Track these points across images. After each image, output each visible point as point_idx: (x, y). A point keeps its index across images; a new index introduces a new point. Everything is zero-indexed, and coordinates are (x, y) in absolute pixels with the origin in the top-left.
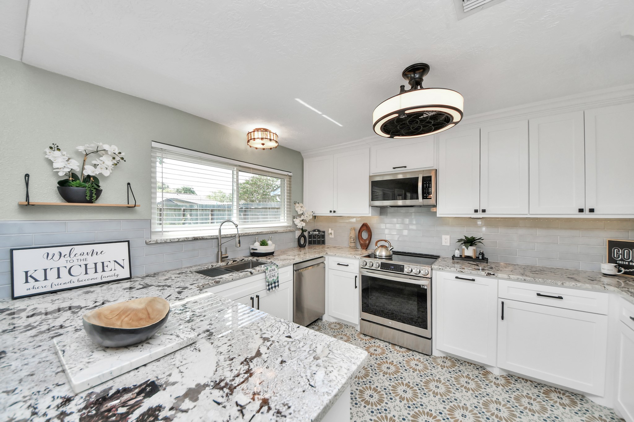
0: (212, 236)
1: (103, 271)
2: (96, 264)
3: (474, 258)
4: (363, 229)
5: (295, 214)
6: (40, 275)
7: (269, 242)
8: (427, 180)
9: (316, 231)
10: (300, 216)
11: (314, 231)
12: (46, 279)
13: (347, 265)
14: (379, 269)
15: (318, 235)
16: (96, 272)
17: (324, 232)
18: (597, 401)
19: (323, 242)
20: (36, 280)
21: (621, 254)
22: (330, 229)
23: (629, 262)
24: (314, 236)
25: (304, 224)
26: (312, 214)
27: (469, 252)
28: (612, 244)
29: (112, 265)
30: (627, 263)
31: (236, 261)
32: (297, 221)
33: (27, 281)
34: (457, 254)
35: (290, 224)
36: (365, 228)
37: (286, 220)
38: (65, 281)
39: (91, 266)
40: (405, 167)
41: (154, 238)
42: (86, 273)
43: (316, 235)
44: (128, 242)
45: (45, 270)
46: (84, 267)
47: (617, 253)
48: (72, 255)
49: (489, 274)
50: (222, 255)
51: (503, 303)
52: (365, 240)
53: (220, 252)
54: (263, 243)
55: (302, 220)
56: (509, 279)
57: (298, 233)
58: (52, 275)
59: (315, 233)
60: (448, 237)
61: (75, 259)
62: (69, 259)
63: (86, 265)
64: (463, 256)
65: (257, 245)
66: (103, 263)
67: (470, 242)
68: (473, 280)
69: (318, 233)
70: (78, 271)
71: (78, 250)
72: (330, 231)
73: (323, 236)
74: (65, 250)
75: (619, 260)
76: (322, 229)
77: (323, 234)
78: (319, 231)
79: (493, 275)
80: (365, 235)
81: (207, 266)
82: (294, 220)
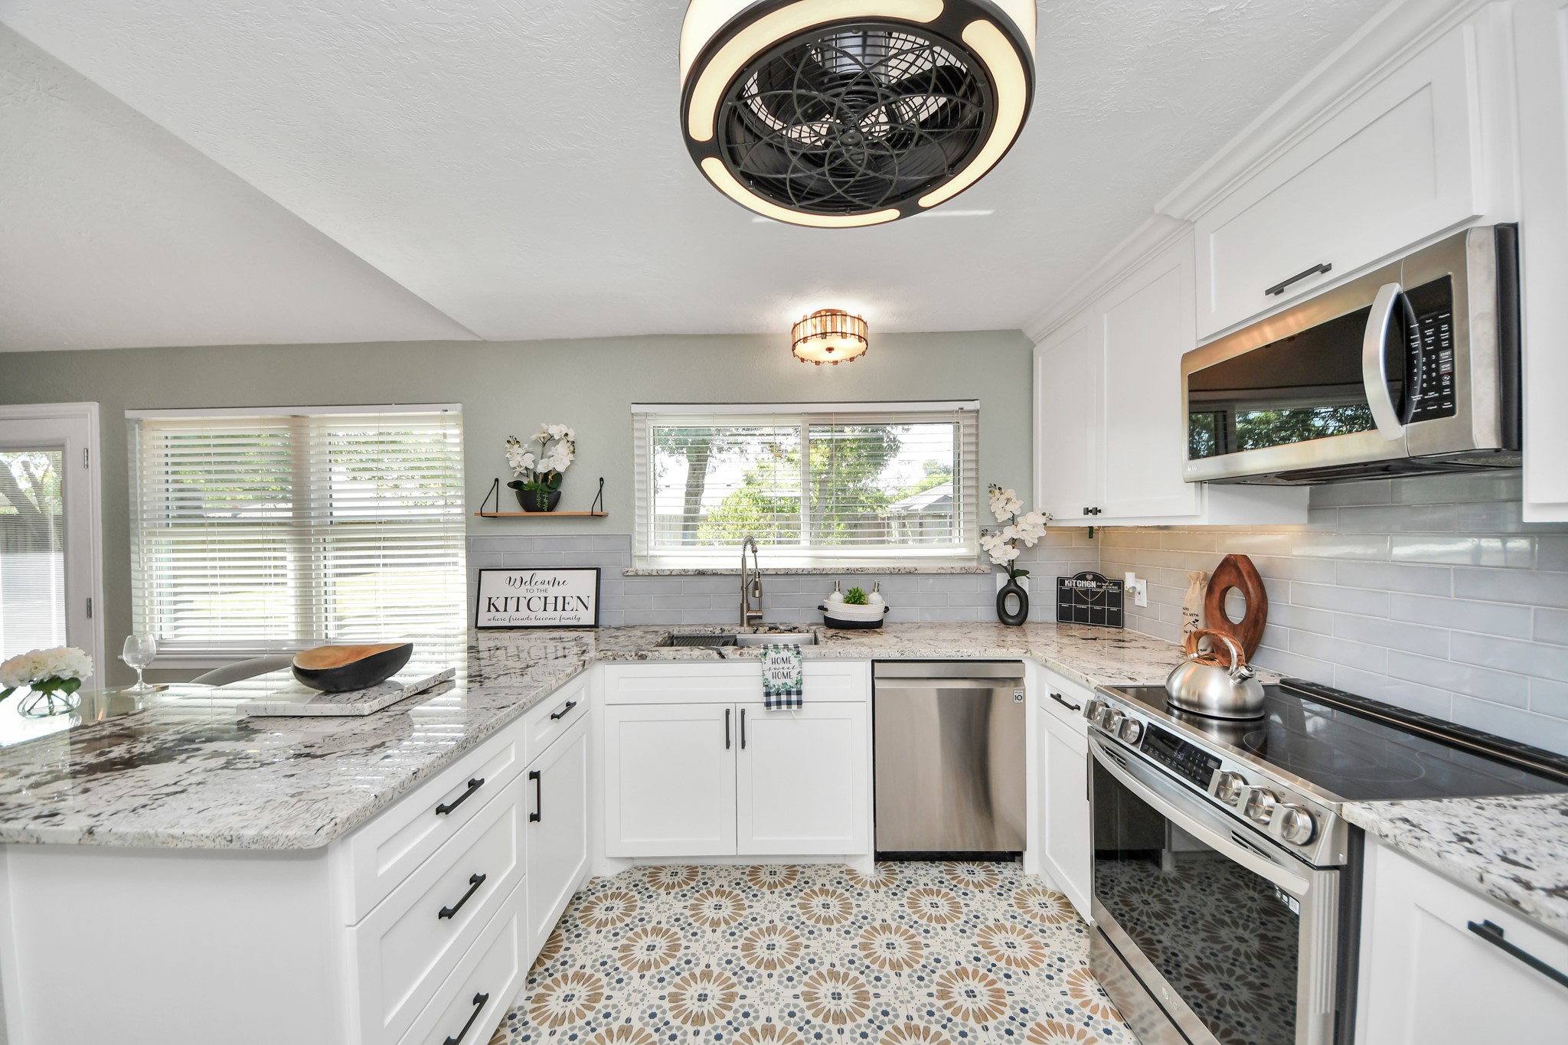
1: (564, 610)
2: (556, 598)
5: (988, 524)
6: (501, 605)
7: (874, 596)
9: (1089, 577)
10: (1003, 527)
11: (1082, 577)
12: (505, 610)
15: (1095, 594)
16: (555, 610)
17: (1118, 584)
19: (1117, 619)
20: (497, 610)
24: (1081, 596)
25: (1016, 554)
26: (1044, 520)
29: (574, 603)
32: (994, 544)
33: (489, 611)
35: (974, 551)
37: (965, 541)
38: (522, 617)
39: (551, 600)
40: (1324, 269)
41: (639, 566)
42: (545, 610)
43: (1086, 592)
44: (598, 569)
45: (506, 598)
46: (543, 599)
48: (533, 583)
53: (748, 606)
54: (856, 598)
55: (1011, 542)
58: (512, 604)
59: (1082, 584)
61: (535, 587)
62: (529, 587)
63: (546, 598)
65: (835, 599)
66: (564, 598)
69: (1094, 584)
70: (537, 605)
71: (541, 575)
72: (1130, 582)
73: (1116, 598)
74: (526, 575)
76: (1109, 574)
77: (1114, 589)
78: (1097, 578)
81: (711, 629)
82: (985, 540)
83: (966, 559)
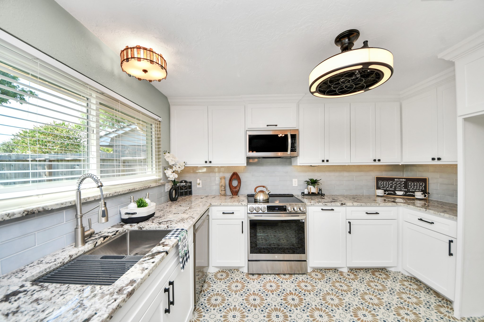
3: (317, 193)
4: (233, 177)
5: (165, 165)
8: (294, 137)
9: (183, 182)
10: (171, 167)
11: (181, 182)
13: (233, 213)
14: (266, 212)
15: (185, 187)
17: (191, 183)
18: (393, 270)
19: (190, 193)
21: (383, 184)
22: (198, 180)
23: (386, 188)
24: (181, 188)
25: (176, 176)
26: (184, 164)
28: (378, 179)
30: (385, 189)
31: (107, 237)
32: (169, 173)
34: (306, 192)
35: (161, 176)
36: (235, 176)
37: (154, 172)
43: (183, 186)
47: (380, 184)
49: (342, 204)
50: (83, 231)
51: (350, 223)
52: (236, 187)
55: (174, 172)
56: (353, 206)
57: (168, 187)
59: (182, 184)
60: (296, 180)
64: (310, 193)
65: (133, 207)
67: (313, 182)
68: (333, 210)
69: (185, 184)
72: (198, 181)
73: (190, 187)
75: (382, 188)
76: (188, 180)
77: (190, 184)
78: (186, 182)
79: (345, 204)
80: (235, 183)
82: (165, 171)
83: (160, 180)
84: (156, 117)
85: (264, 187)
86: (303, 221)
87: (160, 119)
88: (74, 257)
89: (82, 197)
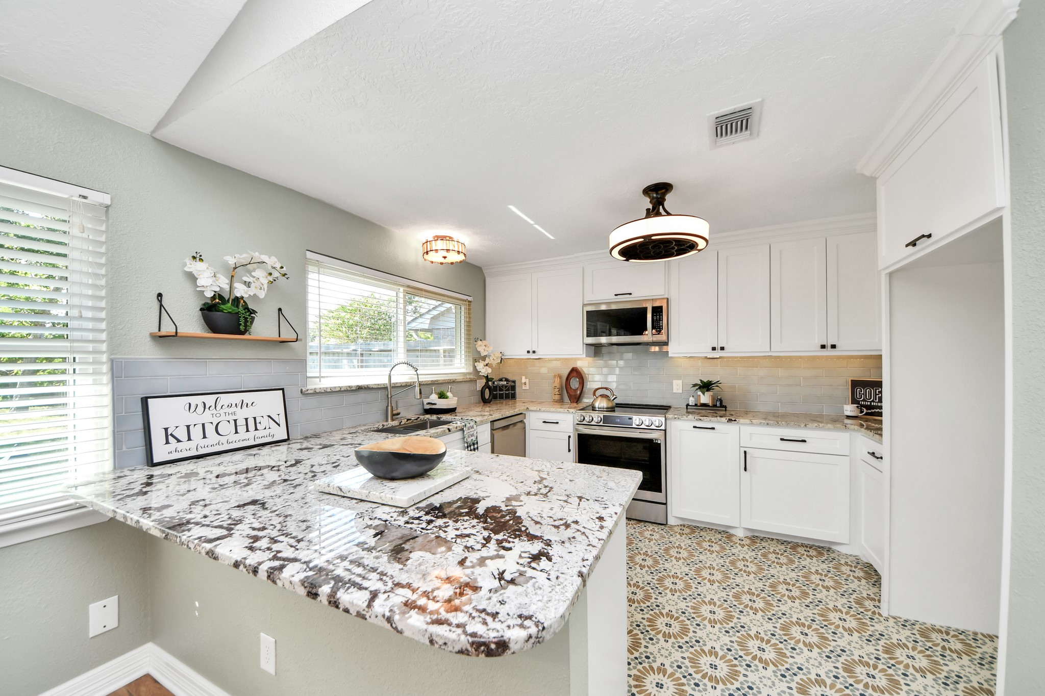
0: (379, 385)
1: (256, 429)
2: (246, 419)
3: (711, 405)
4: (572, 375)
5: (476, 356)
6: (182, 434)
7: (449, 394)
8: (657, 311)
9: (504, 380)
10: (484, 358)
11: (501, 380)
12: (189, 439)
13: (557, 423)
14: (601, 424)
15: (506, 387)
16: (248, 431)
17: (514, 382)
19: (513, 397)
20: (179, 441)
21: (863, 394)
22: (523, 378)
23: (871, 402)
24: (501, 388)
25: (490, 370)
26: (500, 355)
27: (705, 398)
28: (855, 384)
29: (265, 422)
30: (869, 403)
31: (410, 420)
32: (480, 366)
33: (167, 442)
34: (692, 401)
35: (471, 369)
36: (575, 374)
37: (463, 365)
38: (213, 442)
39: (241, 422)
40: (630, 294)
41: (312, 385)
42: (236, 432)
43: (503, 386)
44: (283, 389)
45: (188, 427)
46: (232, 423)
47: (859, 394)
48: (218, 407)
49: (730, 420)
50: (392, 411)
51: (745, 452)
52: (575, 390)
53: (389, 408)
54: (442, 396)
55: (487, 365)
56: (752, 424)
57: (481, 383)
58: (196, 433)
59: (501, 383)
60: (680, 382)
61: (222, 412)
62: (214, 412)
63: (235, 421)
64: (699, 405)
65: (434, 398)
66: (255, 418)
67: (706, 386)
68: (713, 428)
69: (505, 383)
70: (224, 428)
71: (225, 399)
72: (524, 380)
73: (513, 388)
74: (210, 400)
75: (861, 401)
76: (511, 378)
77: (513, 384)
78: (507, 380)
79: (735, 421)
80: (575, 384)
82: (476, 364)
83: (469, 374)
84: (465, 297)
85: (607, 389)
86: (659, 442)
87: (470, 299)
88: (385, 427)
89: (392, 382)
